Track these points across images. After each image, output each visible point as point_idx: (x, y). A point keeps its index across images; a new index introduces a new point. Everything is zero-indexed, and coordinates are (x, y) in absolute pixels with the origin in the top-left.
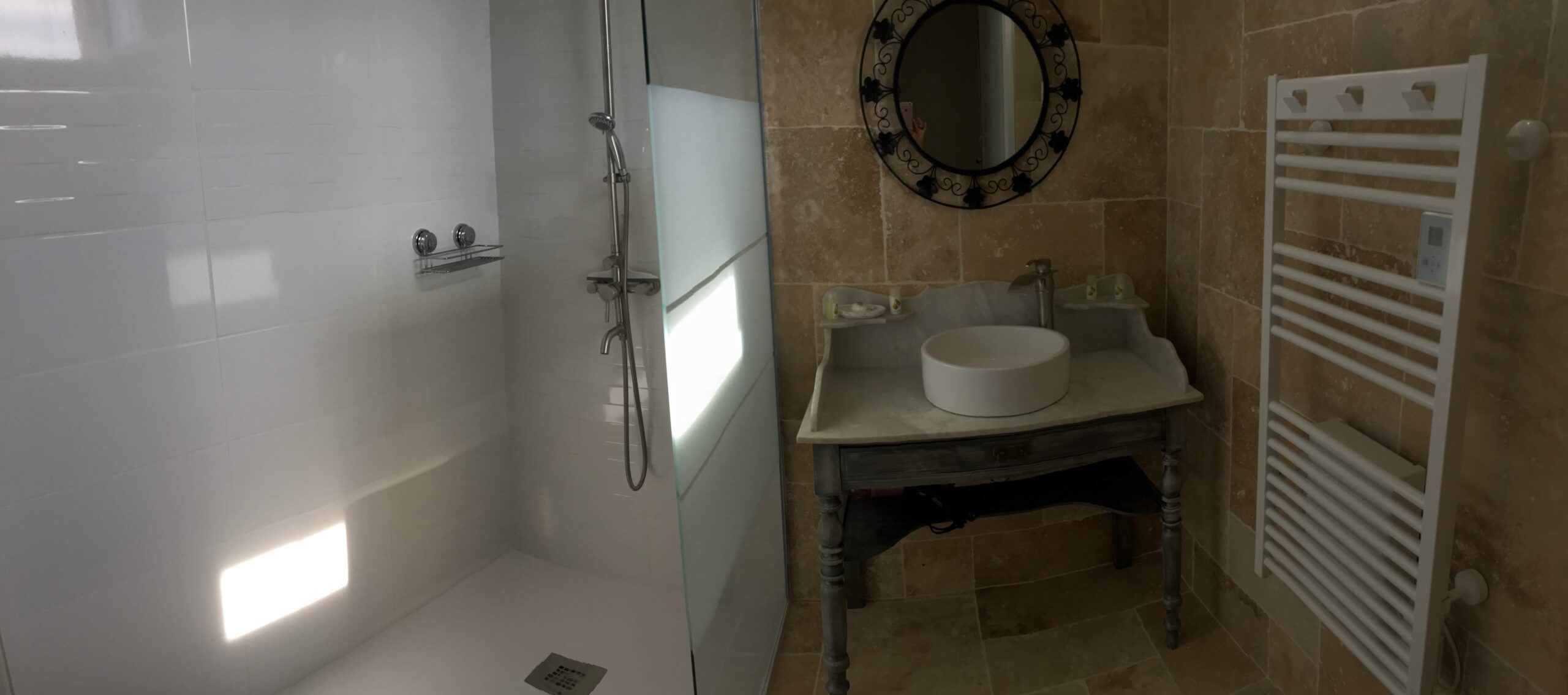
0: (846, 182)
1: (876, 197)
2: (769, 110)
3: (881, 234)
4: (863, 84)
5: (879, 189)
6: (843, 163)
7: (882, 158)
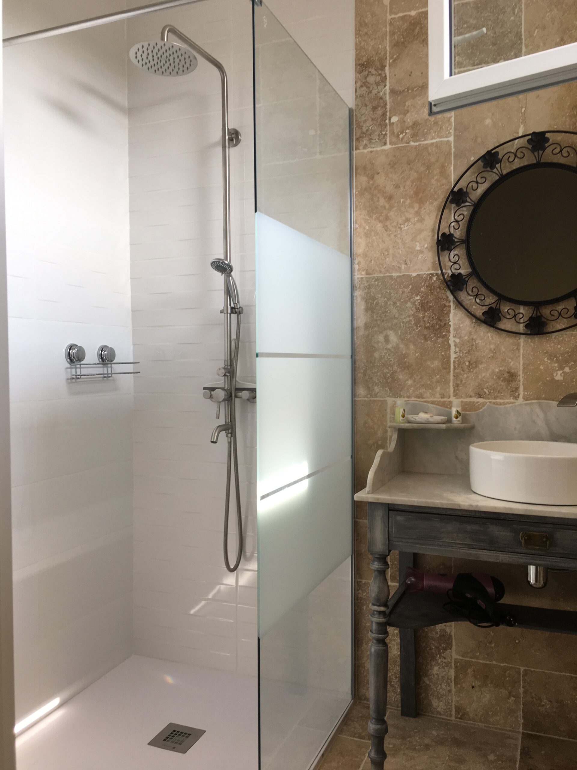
0: (422, 315)
1: (446, 326)
2: (359, 263)
3: (449, 357)
4: (440, 238)
5: (449, 319)
6: (419, 301)
7: (453, 294)
